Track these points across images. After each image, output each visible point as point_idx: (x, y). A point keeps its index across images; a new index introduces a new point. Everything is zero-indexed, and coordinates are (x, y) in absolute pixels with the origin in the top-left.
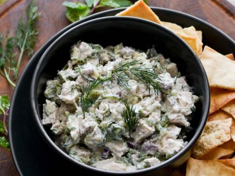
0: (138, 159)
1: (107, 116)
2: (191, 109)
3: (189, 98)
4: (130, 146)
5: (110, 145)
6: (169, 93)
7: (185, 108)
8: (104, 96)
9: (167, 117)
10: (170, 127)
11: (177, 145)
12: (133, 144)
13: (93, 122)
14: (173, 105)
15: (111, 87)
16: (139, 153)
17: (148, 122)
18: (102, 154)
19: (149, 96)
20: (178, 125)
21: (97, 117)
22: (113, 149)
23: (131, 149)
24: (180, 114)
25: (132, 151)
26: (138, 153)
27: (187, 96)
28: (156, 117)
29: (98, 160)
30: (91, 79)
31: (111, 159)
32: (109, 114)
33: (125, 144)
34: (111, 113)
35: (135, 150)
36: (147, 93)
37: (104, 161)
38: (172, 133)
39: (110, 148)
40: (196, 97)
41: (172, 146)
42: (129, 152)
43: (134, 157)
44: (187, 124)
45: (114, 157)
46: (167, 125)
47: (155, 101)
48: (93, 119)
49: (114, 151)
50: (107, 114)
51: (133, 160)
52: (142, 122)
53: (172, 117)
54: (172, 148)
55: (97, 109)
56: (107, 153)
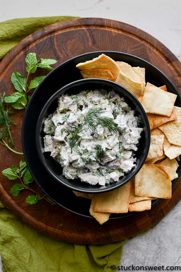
0: (106, 171)
1: (86, 152)
2: (138, 139)
3: (137, 132)
4: (100, 165)
5: (88, 166)
6: (124, 132)
7: (134, 140)
8: (83, 138)
9: (123, 147)
10: (125, 151)
11: (130, 167)
12: (102, 164)
13: (77, 156)
14: (127, 140)
16: (107, 168)
17: (111, 154)
18: (84, 171)
19: (112, 135)
20: (132, 150)
21: (79, 152)
22: (91, 168)
23: (101, 167)
24: (131, 145)
25: (102, 168)
26: (106, 168)
27: (135, 131)
28: (116, 150)
29: (81, 173)
30: (73, 126)
31: (90, 173)
32: (86, 151)
33: (97, 164)
34: (88, 151)
35: (104, 167)
36: (110, 134)
37: (85, 174)
38: (127, 156)
39: (88, 168)
40: (141, 129)
41: (127, 166)
42: (100, 168)
43: (103, 171)
44: (136, 149)
45: (91, 172)
46: (123, 151)
47: (115, 138)
48: (77, 154)
49: (91, 169)
50: (85, 151)
51: (103, 173)
52: (108, 153)
53: (126, 147)
54: (127, 167)
55: (79, 146)
56: (87, 170)
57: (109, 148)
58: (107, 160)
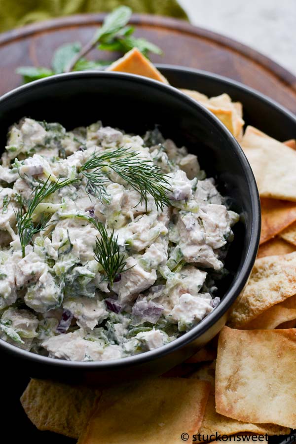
0: (125, 332)
1: (66, 253)
2: (225, 236)
3: (220, 216)
4: (111, 308)
5: (72, 307)
6: (183, 207)
7: (214, 234)
8: (61, 214)
9: (180, 251)
10: (187, 271)
11: (200, 307)
12: (117, 303)
13: (39, 263)
14: (191, 229)
15: (74, 197)
16: (129, 320)
17: (143, 263)
18: (59, 325)
19: (147, 213)
20: (202, 266)
21: (47, 254)
22: (79, 313)
23: (113, 314)
24: (204, 247)
25: (114, 317)
26: (126, 320)
27: (216, 213)
28: (158, 252)
29: (51, 334)
30: (37, 184)
31: (75, 332)
32: (68, 248)
33: (101, 304)
34: (72, 246)
35: (121, 316)
36: (142, 208)
37: (62, 336)
38: (190, 283)
39: (72, 311)
40: (233, 215)
41: (189, 308)
42: (109, 319)
43: (119, 329)
44: (218, 265)
45: (81, 329)
46: (180, 268)
47: (157, 221)
48: (39, 258)
49: (80, 317)
50: (65, 248)
51: (117, 334)
52: (133, 262)
53: (190, 252)
54: (189, 311)
55: (48, 240)
56: (68, 321)
57: (138, 244)
58: (129, 284)
